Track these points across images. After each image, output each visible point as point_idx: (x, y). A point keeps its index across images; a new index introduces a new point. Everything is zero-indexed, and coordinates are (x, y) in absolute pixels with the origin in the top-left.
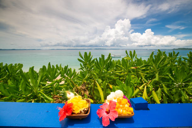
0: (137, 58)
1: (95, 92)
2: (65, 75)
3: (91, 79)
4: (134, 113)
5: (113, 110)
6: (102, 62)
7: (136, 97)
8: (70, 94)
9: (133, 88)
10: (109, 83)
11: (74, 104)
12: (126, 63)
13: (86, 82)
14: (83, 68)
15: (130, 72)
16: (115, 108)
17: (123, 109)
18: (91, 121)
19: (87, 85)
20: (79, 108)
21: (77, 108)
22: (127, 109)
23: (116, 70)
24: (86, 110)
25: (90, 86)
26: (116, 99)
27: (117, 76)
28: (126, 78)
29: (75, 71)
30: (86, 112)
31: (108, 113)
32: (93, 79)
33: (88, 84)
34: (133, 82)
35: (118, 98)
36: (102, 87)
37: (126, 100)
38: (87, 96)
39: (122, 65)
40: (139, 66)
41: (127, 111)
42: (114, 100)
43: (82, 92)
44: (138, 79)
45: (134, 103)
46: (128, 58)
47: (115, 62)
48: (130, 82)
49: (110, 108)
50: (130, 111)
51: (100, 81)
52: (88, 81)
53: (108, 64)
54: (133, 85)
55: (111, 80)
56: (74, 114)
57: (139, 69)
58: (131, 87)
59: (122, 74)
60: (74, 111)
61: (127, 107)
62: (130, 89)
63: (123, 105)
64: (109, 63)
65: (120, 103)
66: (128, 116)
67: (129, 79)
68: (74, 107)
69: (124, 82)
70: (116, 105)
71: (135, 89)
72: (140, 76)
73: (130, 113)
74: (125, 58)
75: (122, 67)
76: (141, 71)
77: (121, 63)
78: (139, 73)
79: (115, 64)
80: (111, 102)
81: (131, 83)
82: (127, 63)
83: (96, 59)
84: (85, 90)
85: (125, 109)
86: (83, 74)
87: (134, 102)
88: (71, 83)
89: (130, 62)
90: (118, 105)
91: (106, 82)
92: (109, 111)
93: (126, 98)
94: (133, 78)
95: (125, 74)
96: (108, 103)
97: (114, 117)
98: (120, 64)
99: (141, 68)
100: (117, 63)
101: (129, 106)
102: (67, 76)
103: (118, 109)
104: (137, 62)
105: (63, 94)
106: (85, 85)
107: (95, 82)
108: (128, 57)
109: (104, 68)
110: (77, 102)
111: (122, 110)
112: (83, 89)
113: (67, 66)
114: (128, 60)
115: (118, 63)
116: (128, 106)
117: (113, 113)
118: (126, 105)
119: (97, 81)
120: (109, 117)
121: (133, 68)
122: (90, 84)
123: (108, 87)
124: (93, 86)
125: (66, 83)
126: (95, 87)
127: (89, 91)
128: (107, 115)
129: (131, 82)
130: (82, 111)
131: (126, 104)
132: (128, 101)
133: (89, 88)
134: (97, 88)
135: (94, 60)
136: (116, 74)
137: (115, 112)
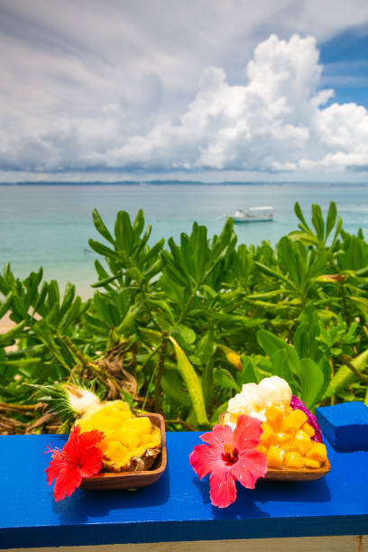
0: (344, 235)
1: (164, 383)
2: (31, 311)
3: (144, 325)
4: (328, 464)
5: (251, 450)
6: (194, 257)
7: (339, 400)
8: (79, 396)
9: (327, 364)
10: (224, 341)
11: (108, 432)
12: (297, 256)
13: (123, 340)
14: (111, 280)
15: (311, 294)
16: (256, 443)
17: (288, 447)
18: (172, 495)
19: (130, 356)
20: (125, 449)
21: (118, 450)
22: (302, 449)
23: (252, 289)
24: (151, 453)
25: (140, 358)
26: (263, 412)
27: (259, 312)
28: (297, 323)
29: (72, 291)
30: (154, 462)
31: (230, 459)
32: (156, 328)
33: (135, 349)
34: (325, 341)
35: (270, 404)
36: (197, 361)
37: (300, 416)
38: (135, 401)
39: (278, 267)
40: (353, 268)
41: (304, 455)
42: (253, 415)
43: (111, 383)
44: (349, 325)
45: (332, 426)
46: (305, 236)
47: (251, 254)
48: (313, 339)
49: (241, 441)
50: (315, 457)
51: (189, 335)
52: (134, 337)
53: (219, 265)
54: (328, 353)
55: (233, 331)
56: (111, 470)
57: (350, 280)
58: (317, 360)
59: (280, 305)
60: (108, 460)
61: (303, 442)
62: (316, 370)
63: (288, 432)
64: (222, 261)
65: (277, 423)
66: (307, 473)
67: (308, 328)
68: (105, 447)
69: (291, 338)
70: (261, 431)
71: (336, 370)
72: (357, 310)
73: (316, 464)
74: (294, 238)
75: (281, 275)
76: (358, 290)
77: (276, 257)
78: (353, 298)
79: (252, 262)
80: (242, 420)
81: (319, 343)
82: (301, 259)
83: (171, 242)
84: (120, 377)
85: (297, 450)
86: (110, 305)
87: (331, 421)
88: (56, 347)
89: (313, 254)
90: (267, 431)
91: (212, 339)
92: (236, 453)
93: (301, 408)
94: (326, 323)
95: (292, 305)
96: (233, 426)
97: (251, 475)
98: (271, 262)
99: (361, 279)
100: (256, 258)
101: (312, 438)
102: (38, 317)
103: (268, 446)
104: (341, 251)
105: (50, 398)
106: (123, 355)
107: (166, 341)
108: (303, 231)
109: (205, 282)
110: (116, 427)
111: (282, 452)
112: (112, 373)
113: (37, 272)
114: (307, 245)
115: (262, 257)
116: (308, 439)
117: (250, 461)
118: (301, 432)
119: (177, 336)
120: (234, 473)
121: (325, 278)
122: (144, 351)
123: (219, 360)
124: (156, 359)
125: (37, 348)
126: (168, 364)
127: (138, 380)
128: (229, 468)
129: (317, 338)
130: (139, 460)
131: (302, 428)
132: (309, 418)
133: (139, 368)
134: (173, 365)
135: (159, 247)
136: (255, 306)
137: (256, 456)
